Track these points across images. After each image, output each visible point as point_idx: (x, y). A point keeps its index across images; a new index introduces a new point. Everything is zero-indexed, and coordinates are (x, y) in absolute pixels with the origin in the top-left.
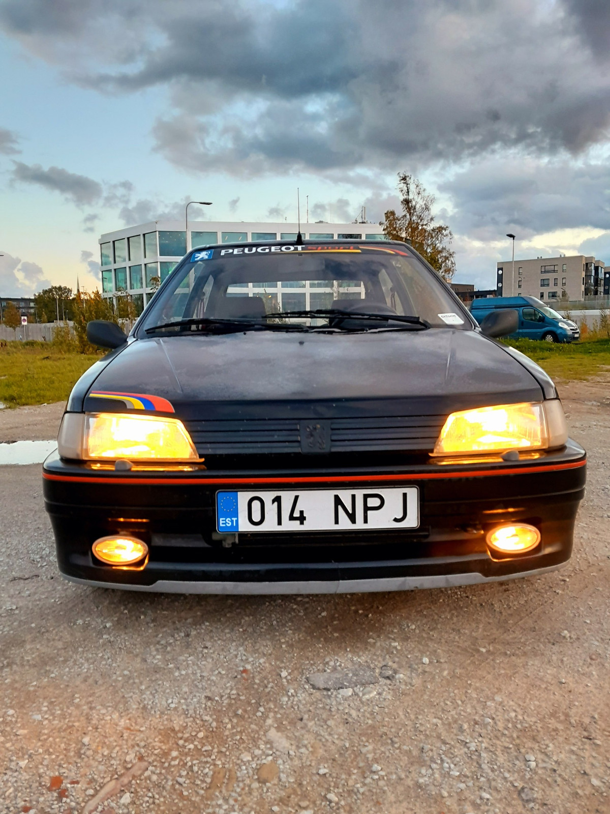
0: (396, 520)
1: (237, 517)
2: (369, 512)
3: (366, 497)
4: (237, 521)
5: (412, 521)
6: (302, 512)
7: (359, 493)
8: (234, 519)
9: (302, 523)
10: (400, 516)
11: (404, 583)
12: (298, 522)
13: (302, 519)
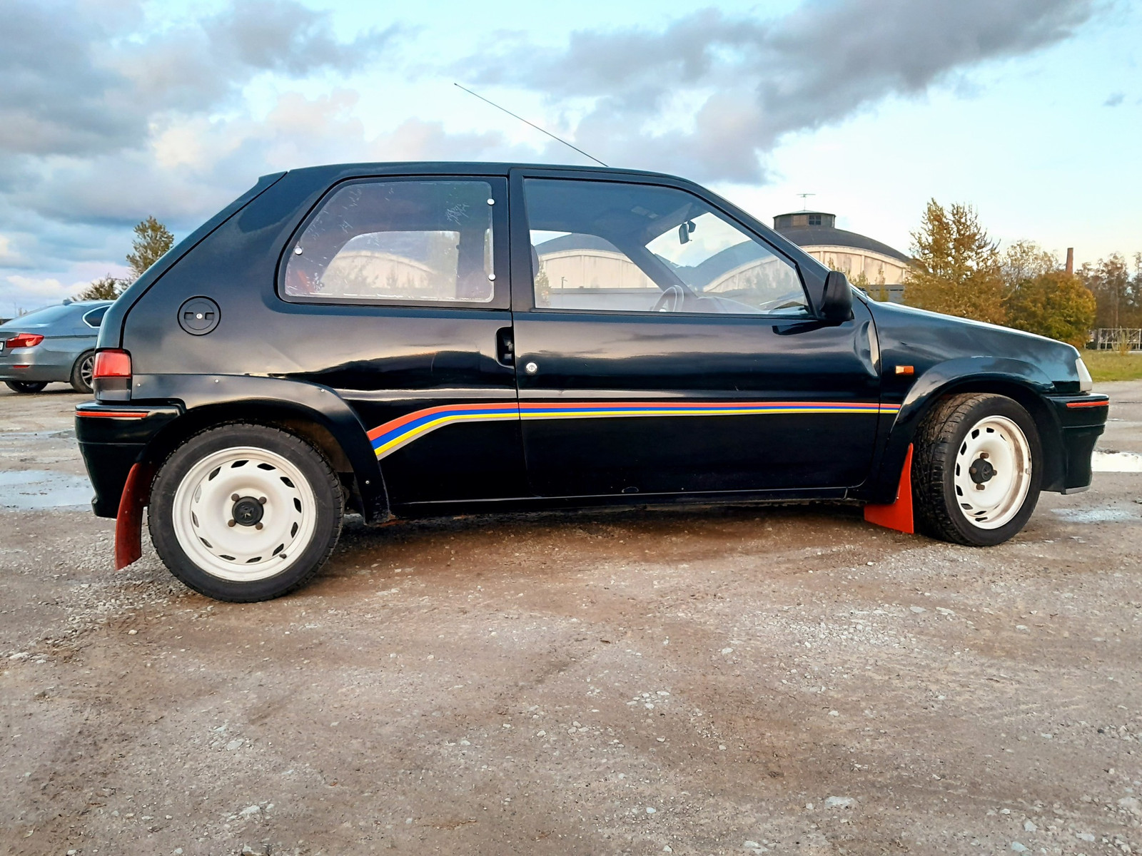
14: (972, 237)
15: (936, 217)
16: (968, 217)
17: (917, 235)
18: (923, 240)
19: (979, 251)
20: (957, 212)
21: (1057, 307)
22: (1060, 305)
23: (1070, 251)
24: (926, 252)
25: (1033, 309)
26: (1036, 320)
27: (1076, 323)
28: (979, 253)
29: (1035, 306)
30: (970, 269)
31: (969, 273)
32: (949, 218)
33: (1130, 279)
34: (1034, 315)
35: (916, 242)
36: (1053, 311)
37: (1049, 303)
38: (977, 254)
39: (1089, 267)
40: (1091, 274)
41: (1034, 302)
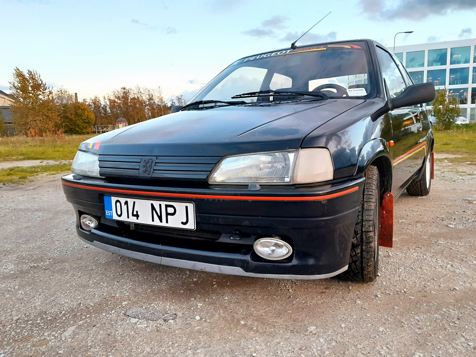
0: (183, 223)
1: (112, 211)
2: (169, 216)
3: (167, 206)
4: (112, 213)
5: (191, 225)
6: (137, 212)
7: (163, 204)
8: (111, 212)
9: (137, 219)
10: (185, 221)
11: (195, 265)
12: (136, 218)
13: (137, 216)
14: (39, 85)
15: (19, 74)
16: (36, 76)
17: (12, 83)
18: (16, 85)
19: (44, 92)
20: (30, 73)
21: (80, 116)
22: (81, 115)
23: (76, 94)
24: (19, 91)
25: (71, 117)
26: (73, 122)
27: (88, 123)
28: (44, 93)
29: (71, 116)
30: (41, 99)
31: (41, 101)
32: (27, 76)
33: (102, 106)
34: (71, 120)
35: (12, 86)
36: (78, 118)
37: (77, 115)
38: (43, 93)
39: (86, 101)
40: (87, 103)
41: (71, 114)
